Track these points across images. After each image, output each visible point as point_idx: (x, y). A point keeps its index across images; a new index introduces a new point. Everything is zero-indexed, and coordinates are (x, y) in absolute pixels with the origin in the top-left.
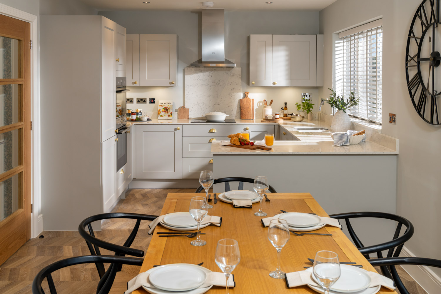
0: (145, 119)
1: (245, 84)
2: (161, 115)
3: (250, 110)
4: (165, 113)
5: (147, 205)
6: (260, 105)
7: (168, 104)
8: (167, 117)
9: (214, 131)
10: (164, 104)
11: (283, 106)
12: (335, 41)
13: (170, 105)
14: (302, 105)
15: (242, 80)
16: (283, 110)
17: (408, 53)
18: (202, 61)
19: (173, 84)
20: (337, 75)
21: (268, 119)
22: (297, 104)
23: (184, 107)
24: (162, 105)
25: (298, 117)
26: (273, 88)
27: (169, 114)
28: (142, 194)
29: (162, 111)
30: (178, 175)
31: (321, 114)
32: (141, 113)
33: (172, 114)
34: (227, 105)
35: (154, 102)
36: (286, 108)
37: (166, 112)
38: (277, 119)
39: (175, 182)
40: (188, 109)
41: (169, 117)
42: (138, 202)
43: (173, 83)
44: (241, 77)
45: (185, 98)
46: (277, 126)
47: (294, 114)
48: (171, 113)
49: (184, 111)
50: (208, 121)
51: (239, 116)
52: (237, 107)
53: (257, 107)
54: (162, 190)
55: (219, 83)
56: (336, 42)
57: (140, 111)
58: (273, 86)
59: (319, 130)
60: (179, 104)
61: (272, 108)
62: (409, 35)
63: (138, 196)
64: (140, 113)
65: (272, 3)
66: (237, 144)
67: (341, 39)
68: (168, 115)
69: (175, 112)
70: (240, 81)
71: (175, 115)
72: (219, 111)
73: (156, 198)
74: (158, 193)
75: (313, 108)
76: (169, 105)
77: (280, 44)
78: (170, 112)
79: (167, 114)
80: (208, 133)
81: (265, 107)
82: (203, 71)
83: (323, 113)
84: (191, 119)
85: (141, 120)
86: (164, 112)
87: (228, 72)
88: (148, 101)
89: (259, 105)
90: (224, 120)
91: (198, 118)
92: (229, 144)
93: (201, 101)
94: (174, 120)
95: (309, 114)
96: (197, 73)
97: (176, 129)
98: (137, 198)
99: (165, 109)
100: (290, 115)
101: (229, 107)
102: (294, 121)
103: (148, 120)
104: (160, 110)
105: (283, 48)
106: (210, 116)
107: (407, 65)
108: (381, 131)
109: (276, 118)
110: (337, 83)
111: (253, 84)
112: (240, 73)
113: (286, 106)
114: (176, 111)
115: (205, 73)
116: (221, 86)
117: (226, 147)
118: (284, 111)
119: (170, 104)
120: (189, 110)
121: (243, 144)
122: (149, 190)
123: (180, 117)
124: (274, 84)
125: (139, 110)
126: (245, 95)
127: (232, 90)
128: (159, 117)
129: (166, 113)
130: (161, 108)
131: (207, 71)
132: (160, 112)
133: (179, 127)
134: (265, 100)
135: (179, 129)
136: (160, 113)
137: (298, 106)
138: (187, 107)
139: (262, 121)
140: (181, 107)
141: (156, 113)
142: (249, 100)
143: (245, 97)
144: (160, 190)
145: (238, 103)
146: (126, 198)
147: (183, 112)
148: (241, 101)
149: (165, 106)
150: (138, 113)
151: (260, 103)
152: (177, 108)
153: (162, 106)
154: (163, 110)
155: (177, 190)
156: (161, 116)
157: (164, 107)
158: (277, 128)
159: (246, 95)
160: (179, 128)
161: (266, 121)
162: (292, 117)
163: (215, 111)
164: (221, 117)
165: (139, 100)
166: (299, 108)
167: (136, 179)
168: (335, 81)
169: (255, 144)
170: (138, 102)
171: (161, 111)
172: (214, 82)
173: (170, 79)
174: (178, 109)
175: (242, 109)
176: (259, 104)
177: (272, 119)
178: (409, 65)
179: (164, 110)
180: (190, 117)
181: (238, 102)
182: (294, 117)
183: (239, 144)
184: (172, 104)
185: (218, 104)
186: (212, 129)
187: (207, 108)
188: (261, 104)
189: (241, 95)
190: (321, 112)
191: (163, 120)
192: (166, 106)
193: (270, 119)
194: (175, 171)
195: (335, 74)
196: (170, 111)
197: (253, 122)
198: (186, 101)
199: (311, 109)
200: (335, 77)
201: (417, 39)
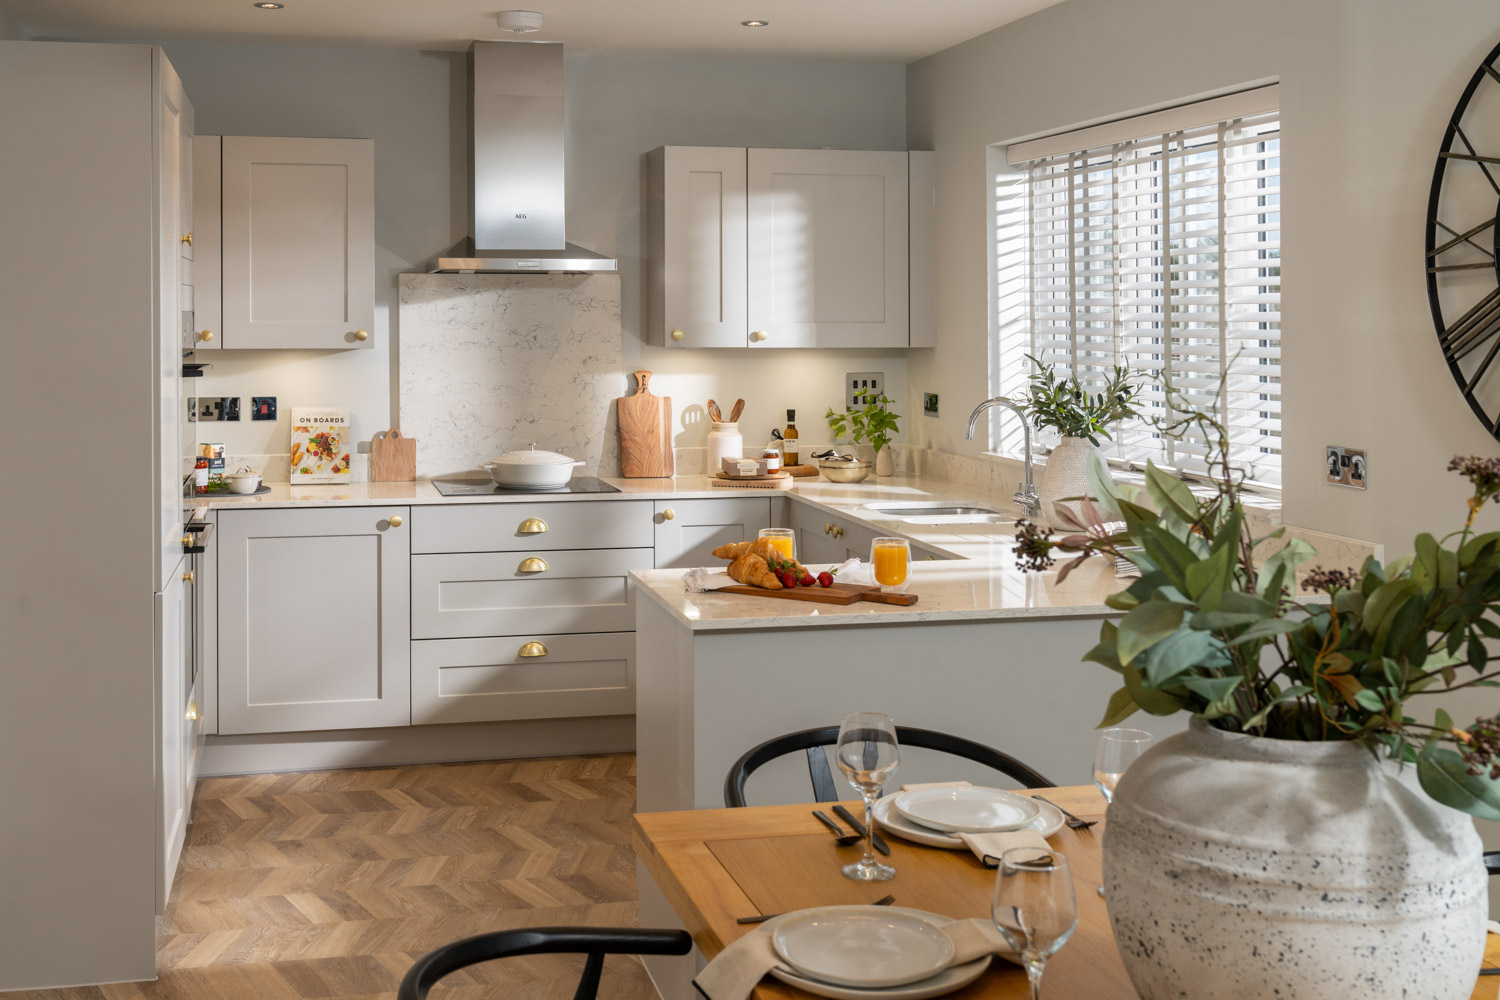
0: (249, 484)
1: (635, 341)
2: (302, 465)
3: (658, 440)
4: (321, 459)
5: (298, 845)
6: (693, 421)
7: (332, 420)
8: (327, 474)
9: (535, 529)
10: (316, 420)
11: (782, 425)
12: (994, 178)
13: (339, 424)
14: (850, 417)
15: (623, 326)
16: (780, 438)
17: (1435, 218)
18: (477, 248)
19: (362, 339)
20: (1003, 304)
21: (742, 474)
22: (830, 415)
23: (396, 434)
24: (305, 424)
25: (851, 465)
26: (752, 355)
27: (338, 461)
28: (252, 800)
29: (308, 451)
30: (392, 712)
31: (923, 453)
32: (223, 460)
33: (347, 464)
34: (567, 421)
35: (271, 416)
36: (792, 432)
37: (324, 456)
38: (774, 476)
39: (382, 741)
40: (412, 442)
41: (338, 475)
42: (256, 837)
43: (358, 337)
44: (618, 310)
45: (401, 396)
46: (782, 501)
47: (836, 455)
48: (346, 459)
49: (396, 449)
50: (504, 489)
51: (613, 464)
52: (607, 429)
53: (683, 430)
54: (327, 775)
55: (535, 337)
56: (1000, 178)
57: (220, 454)
58: (752, 345)
59: (956, 513)
60: (373, 422)
61: (740, 430)
62: (1442, 150)
63: (237, 806)
64: (220, 462)
65: (765, 24)
66: (767, 584)
67: (1017, 168)
68: (332, 465)
69: (360, 452)
70: (617, 327)
71: (361, 465)
72: (543, 446)
73: (323, 811)
74: (316, 790)
75: (897, 430)
76: (334, 424)
77: (777, 183)
78: (342, 455)
79: (327, 464)
80: (516, 535)
81: (716, 428)
82: (473, 288)
83: (934, 450)
84: (423, 480)
85: (232, 488)
86: (316, 454)
87: (569, 291)
88: (246, 409)
89: (687, 422)
90: (567, 485)
91: (452, 478)
92: (729, 582)
93: (464, 406)
94: (357, 487)
95: (881, 454)
96: (448, 296)
97: (384, 525)
98: (243, 818)
99: (318, 444)
100: (820, 456)
101: (573, 429)
102: (833, 482)
103: (261, 489)
104: (298, 446)
105: (787, 199)
106: (517, 469)
107: (1430, 262)
108: (1279, 515)
109: (770, 472)
110: (1003, 334)
111: (675, 339)
112: (617, 297)
113: (792, 423)
114: (362, 448)
115: (478, 296)
116: (541, 346)
117: (721, 595)
118: (786, 444)
119: (337, 420)
120: (418, 445)
121: (790, 584)
122: (274, 779)
123: (380, 473)
124: (755, 337)
125: (216, 448)
126: (637, 384)
127: (584, 361)
128: (297, 477)
129: (324, 461)
130: (303, 440)
131: (489, 287)
132: (298, 455)
133: (399, 516)
134: (712, 403)
135: (397, 524)
136: (301, 458)
137: (834, 421)
138: (406, 431)
139: (715, 485)
140: (385, 434)
141: (282, 458)
142: (653, 400)
143: (635, 392)
144: (322, 778)
145: (610, 412)
146: (192, 819)
147: (392, 452)
148: (618, 404)
149: (319, 432)
150: (210, 460)
151: (693, 414)
152: (368, 437)
153: (306, 429)
154: (313, 447)
155: (394, 773)
156: (306, 471)
157: (313, 436)
158: (778, 507)
159: (641, 385)
160: (398, 518)
161: (734, 483)
162: (828, 464)
163: (528, 447)
164: (557, 470)
165: (208, 407)
166: (842, 429)
167: (217, 735)
168: (998, 328)
169: (837, 579)
170: (204, 414)
171: (303, 449)
172: (515, 332)
173: (346, 320)
174: (371, 443)
175: (626, 436)
176: (687, 415)
177: (755, 473)
178: (1437, 265)
179: (314, 445)
180: (419, 472)
181: (608, 408)
182: (836, 465)
183: (773, 581)
184: (346, 423)
185: (533, 421)
186: (531, 521)
187: (487, 437)
188: (694, 418)
189: (619, 384)
190: (921, 445)
191: (309, 487)
192: (324, 428)
193: (750, 474)
194: (380, 696)
195: (996, 298)
196: (341, 449)
197: (670, 488)
198: (402, 410)
199: (889, 433)
200: (996, 313)
201: (1485, 164)
